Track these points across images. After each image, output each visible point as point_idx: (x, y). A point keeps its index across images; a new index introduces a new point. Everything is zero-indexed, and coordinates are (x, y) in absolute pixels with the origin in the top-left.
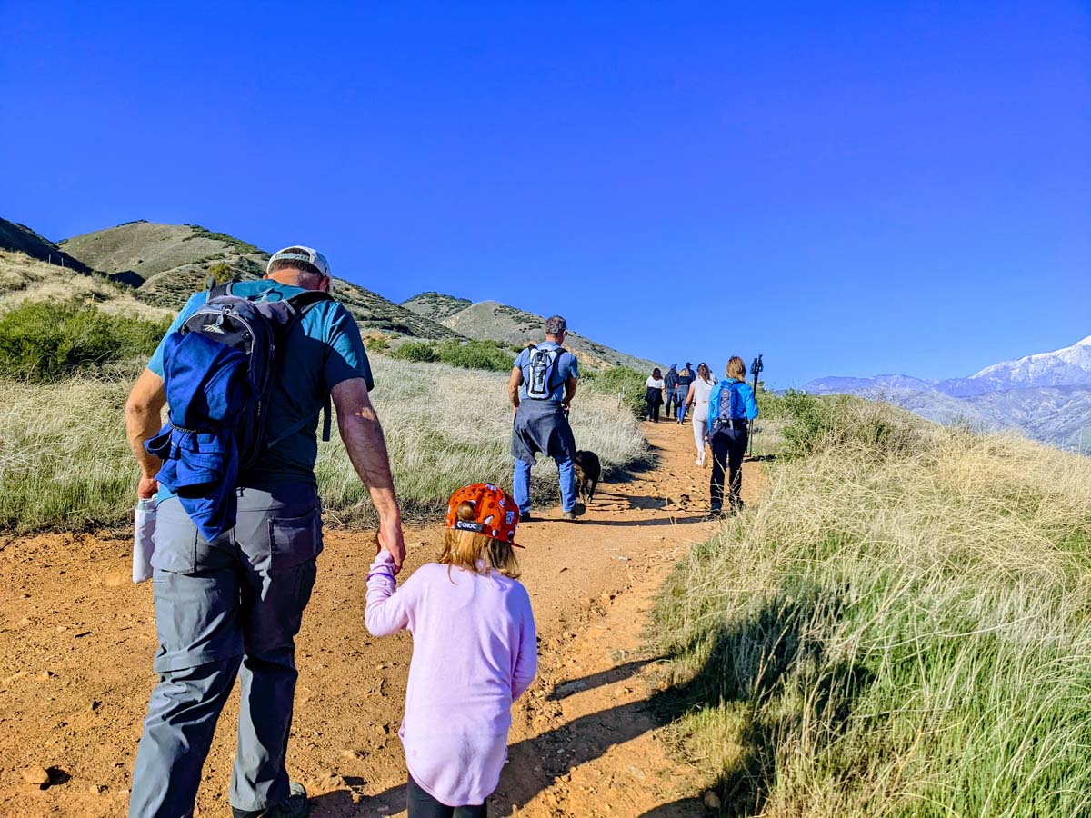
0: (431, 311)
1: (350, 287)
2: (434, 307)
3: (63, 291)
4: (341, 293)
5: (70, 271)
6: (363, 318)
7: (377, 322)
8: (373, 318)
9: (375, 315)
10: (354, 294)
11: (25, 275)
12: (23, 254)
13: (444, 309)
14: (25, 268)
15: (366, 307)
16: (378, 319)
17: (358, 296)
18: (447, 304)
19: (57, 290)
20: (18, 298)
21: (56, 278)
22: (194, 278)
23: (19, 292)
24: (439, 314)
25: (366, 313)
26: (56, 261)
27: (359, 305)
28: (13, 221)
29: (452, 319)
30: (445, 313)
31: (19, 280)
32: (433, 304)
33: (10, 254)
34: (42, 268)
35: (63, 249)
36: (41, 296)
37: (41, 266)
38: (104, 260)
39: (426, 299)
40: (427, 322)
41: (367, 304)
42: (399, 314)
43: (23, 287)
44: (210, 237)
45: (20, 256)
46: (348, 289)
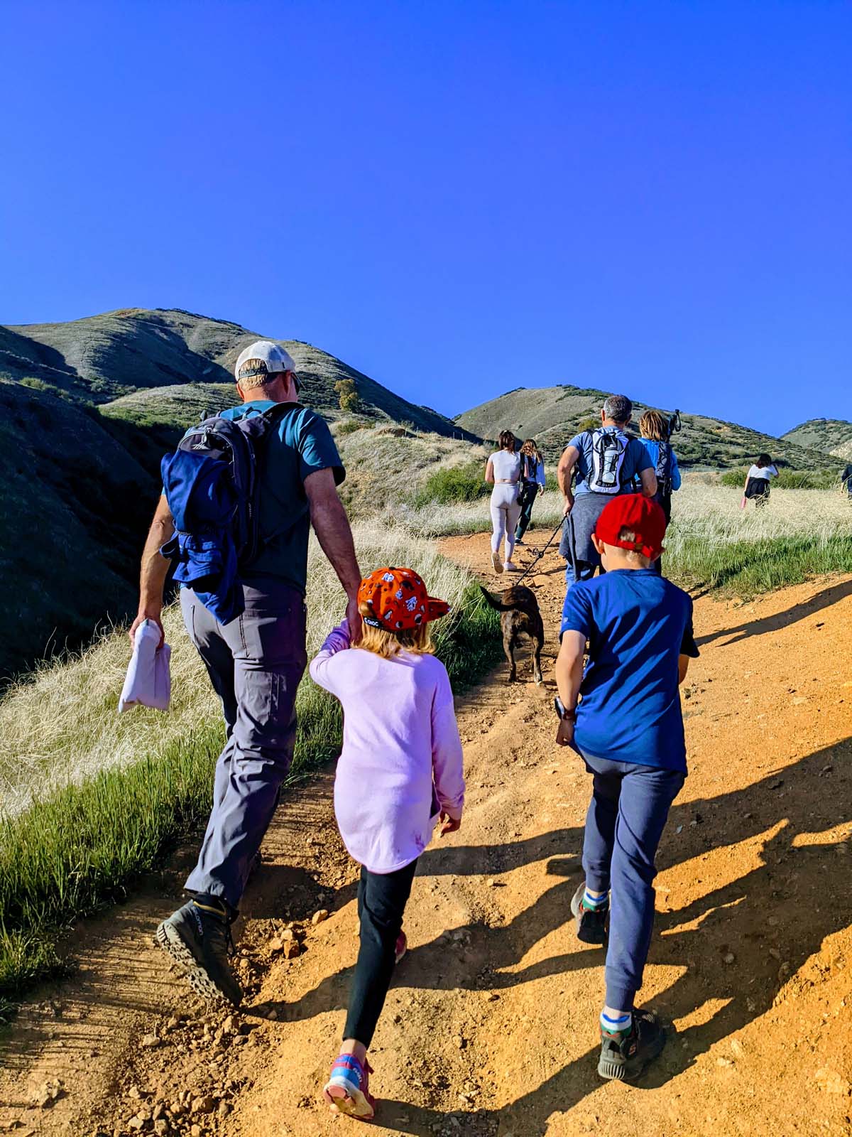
0: (818, 440)
1: (721, 425)
2: (822, 436)
3: (465, 459)
4: (711, 433)
5: (468, 443)
6: (735, 457)
7: (751, 459)
8: (747, 456)
9: (748, 452)
10: (726, 432)
11: (439, 450)
12: (436, 434)
13: (834, 436)
14: (438, 445)
15: (739, 444)
16: (753, 456)
17: (731, 434)
18: (838, 430)
19: (461, 459)
20: (437, 467)
21: (459, 449)
22: (566, 436)
23: (436, 463)
24: (828, 443)
25: (738, 450)
26: (458, 437)
27: (731, 443)
28: (419, 405)
29: (844, 447)
30: (836, 440)
31: (436, 454)
32: (821, 432)
33: (426, 434)
34: (450, 443)
35: (458, 423)
36: (450, 465)
37: (448, 442)
38: (490, 430)
39: (811, 428)
40: (811, 453)
41: (740, 441)
42: (777, 448)
43: (438, 459)
44: (580, 394)
45: (434, 436)
46: (719, 428)
